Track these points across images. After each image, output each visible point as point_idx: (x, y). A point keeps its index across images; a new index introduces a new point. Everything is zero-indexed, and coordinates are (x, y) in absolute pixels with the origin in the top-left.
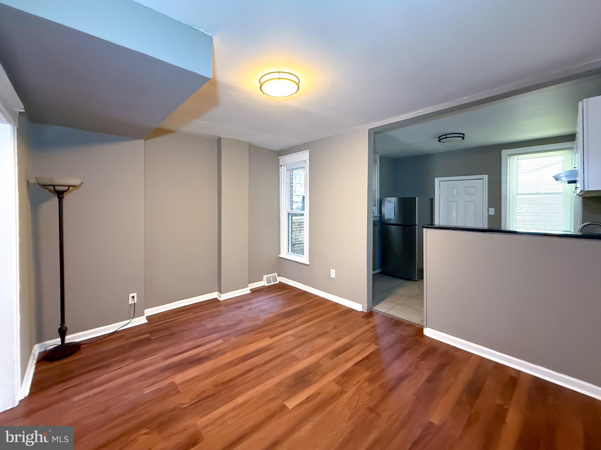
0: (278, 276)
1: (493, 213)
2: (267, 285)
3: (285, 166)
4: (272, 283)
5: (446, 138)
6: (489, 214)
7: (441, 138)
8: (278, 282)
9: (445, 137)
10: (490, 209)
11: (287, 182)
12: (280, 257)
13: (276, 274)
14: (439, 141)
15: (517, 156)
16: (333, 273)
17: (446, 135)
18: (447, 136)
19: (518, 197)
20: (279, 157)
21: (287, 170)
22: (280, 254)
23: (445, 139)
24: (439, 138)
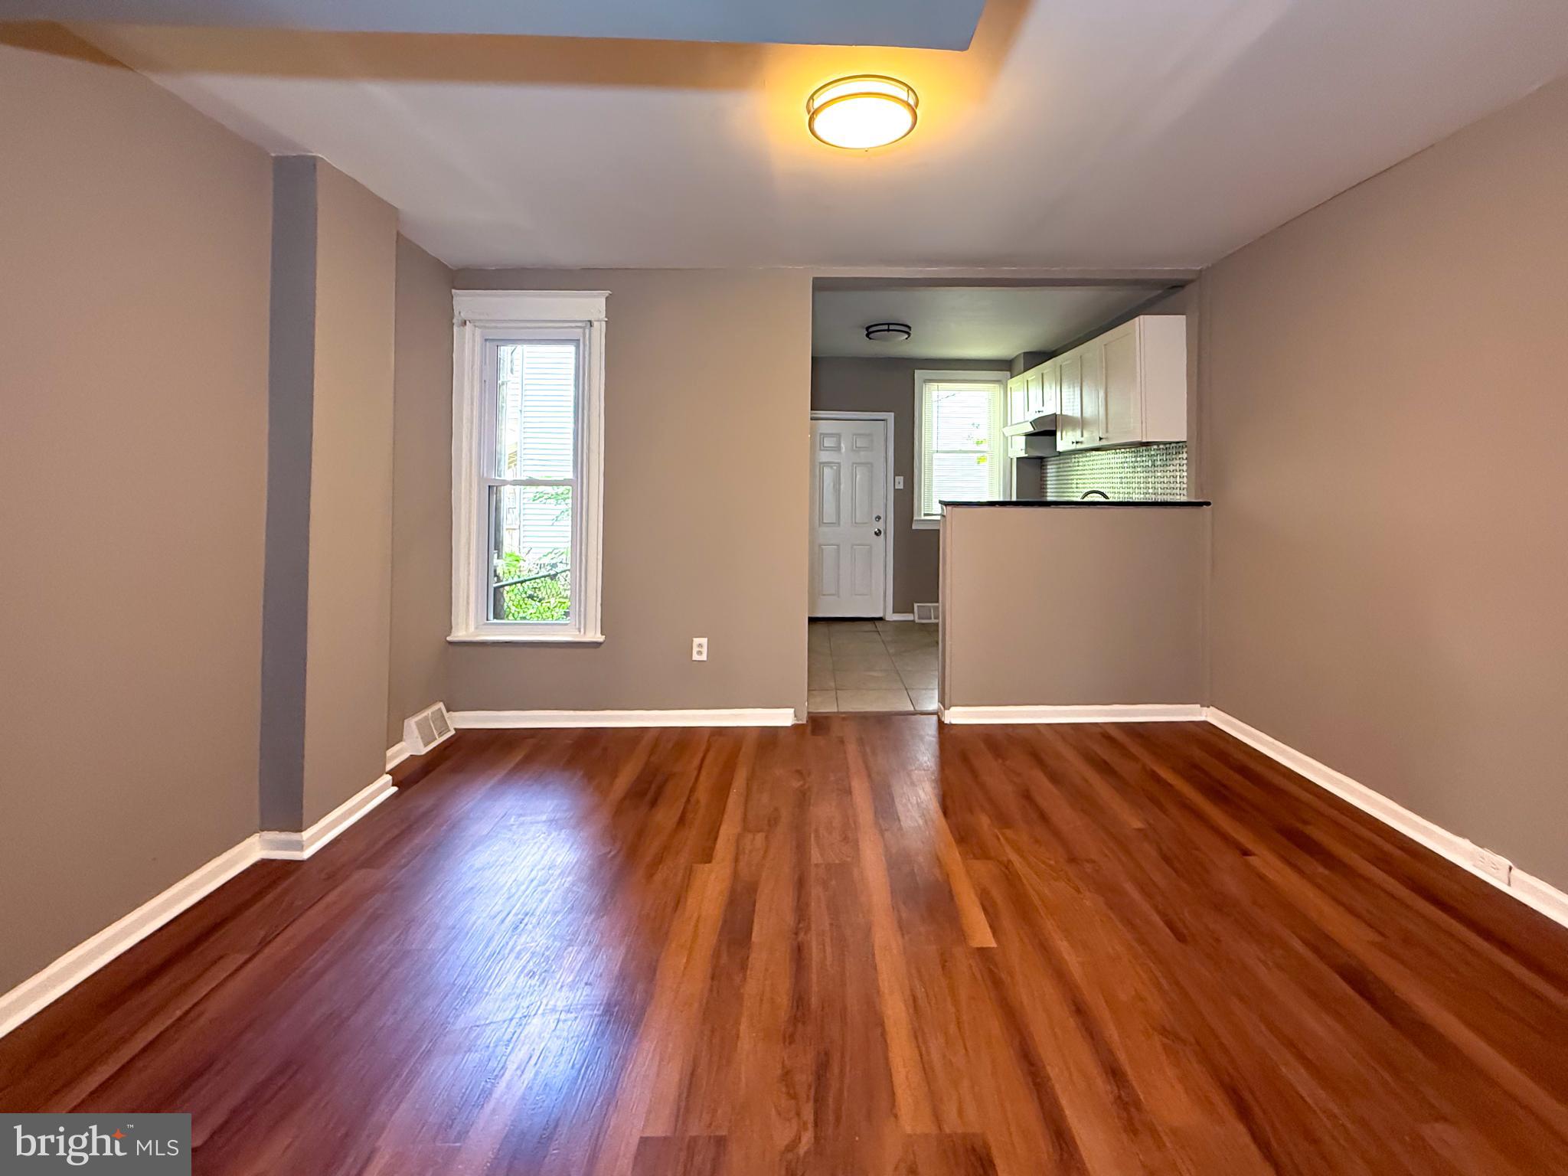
0: (448, 711)
1: (901, 486)
2: (423, 750)
3: (479, 327)
4: (440, 740)
5: (888, 330)
6: (896, 488)
7: (871, 330)
8: (453, 732)
9: (886, 327)
10: (897, 478)
11: (485, 381)
12: (451, 643)
13: (441, 705)
14: (867, 335)
15: (936, 384)
16: (700, 649)
17: (889, 324)
18: (891, 327)
19: (936, 456)
20: (453, 291)
21: (486, 340)
22: (449, 629)
23: (886, 332)
24: (867, 329)
